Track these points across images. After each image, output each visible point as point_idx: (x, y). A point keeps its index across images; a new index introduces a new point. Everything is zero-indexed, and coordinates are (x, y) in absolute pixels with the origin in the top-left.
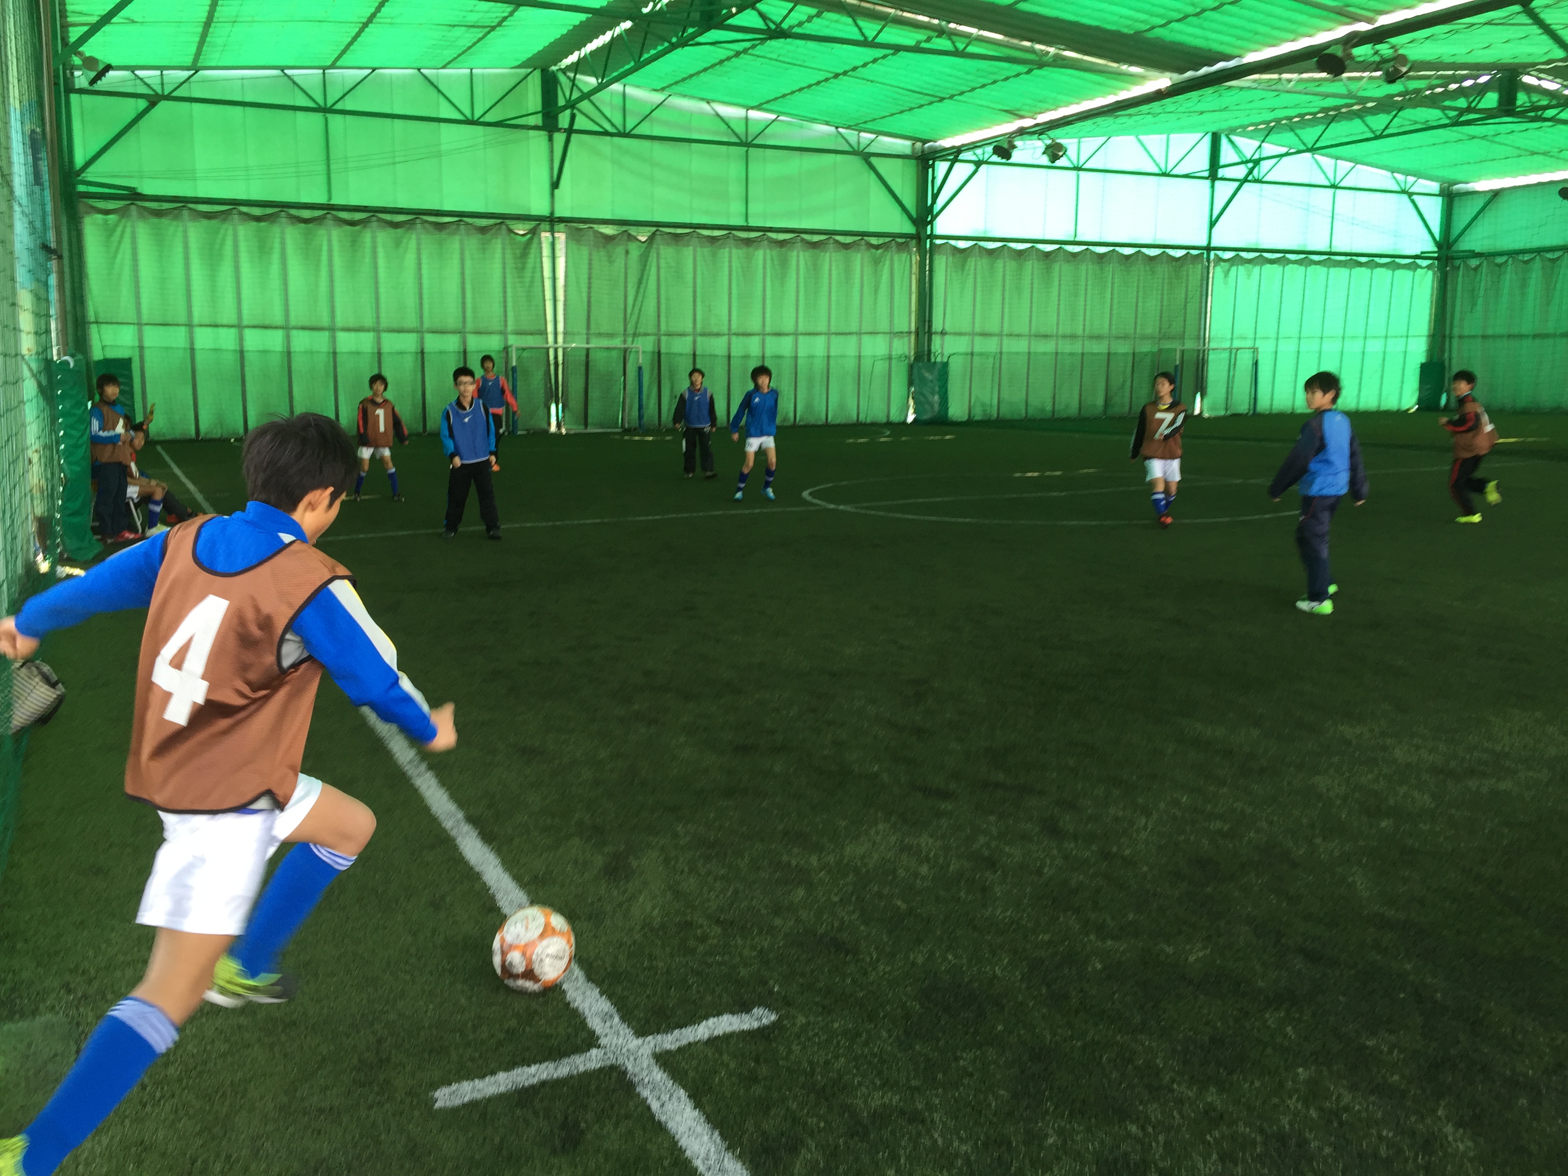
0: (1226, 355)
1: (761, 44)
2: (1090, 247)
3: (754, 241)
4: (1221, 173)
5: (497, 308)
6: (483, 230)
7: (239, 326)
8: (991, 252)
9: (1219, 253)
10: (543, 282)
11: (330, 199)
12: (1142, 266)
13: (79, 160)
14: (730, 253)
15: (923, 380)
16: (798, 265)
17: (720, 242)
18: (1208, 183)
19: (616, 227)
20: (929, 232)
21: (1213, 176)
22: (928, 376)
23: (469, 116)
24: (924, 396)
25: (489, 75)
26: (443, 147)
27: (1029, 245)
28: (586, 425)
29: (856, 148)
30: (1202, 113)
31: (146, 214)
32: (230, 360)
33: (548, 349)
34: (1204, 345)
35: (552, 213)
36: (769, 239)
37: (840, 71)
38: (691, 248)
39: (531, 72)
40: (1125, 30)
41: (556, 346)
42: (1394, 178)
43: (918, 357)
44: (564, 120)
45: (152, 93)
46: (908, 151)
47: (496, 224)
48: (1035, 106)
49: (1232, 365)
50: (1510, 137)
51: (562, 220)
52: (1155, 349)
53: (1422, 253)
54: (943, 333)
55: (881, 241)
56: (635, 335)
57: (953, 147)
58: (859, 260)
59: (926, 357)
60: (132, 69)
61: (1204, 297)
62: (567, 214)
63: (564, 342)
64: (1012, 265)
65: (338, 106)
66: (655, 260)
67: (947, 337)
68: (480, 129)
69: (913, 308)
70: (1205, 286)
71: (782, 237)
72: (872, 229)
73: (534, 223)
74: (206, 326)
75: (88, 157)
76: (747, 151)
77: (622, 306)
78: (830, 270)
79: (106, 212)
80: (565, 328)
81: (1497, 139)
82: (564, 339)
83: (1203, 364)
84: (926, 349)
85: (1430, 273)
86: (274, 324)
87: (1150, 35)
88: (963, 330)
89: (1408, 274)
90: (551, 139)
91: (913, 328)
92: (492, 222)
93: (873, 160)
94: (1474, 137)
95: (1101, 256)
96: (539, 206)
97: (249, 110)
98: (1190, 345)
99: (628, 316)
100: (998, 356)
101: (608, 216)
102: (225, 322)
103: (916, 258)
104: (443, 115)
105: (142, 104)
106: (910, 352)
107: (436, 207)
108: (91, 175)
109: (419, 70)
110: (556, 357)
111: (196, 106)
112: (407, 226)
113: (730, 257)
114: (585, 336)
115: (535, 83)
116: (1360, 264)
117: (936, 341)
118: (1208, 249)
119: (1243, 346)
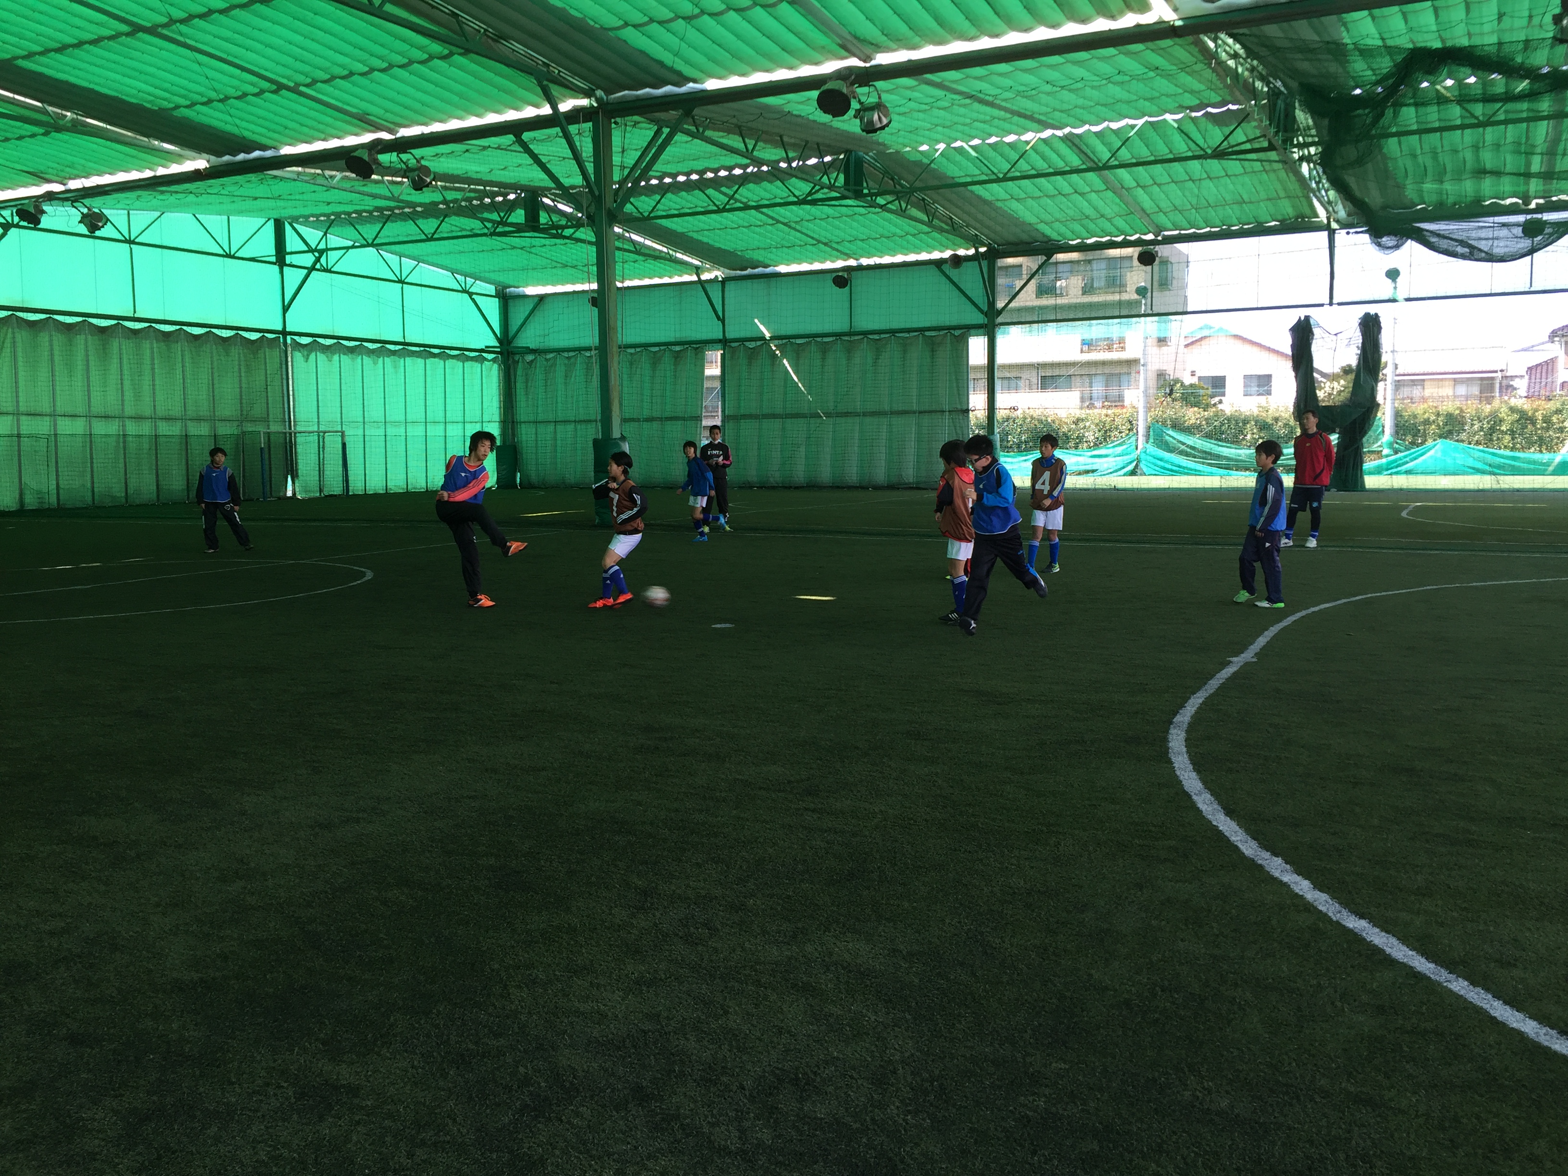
0: (314, 438)
2: (153, 325)
4: (289, 259)
8: (32, 324)
9: (295, 338)
12: (214, 347)
18: (276, 268)
21: (281, 262)
30: (256, 199)
34: (290, 428)
40: (148, 106)
42: (455, 278)
48: (62, 171)
49: (321, 447)
50: (543, 249)
52: (238, 432)
53: (487, 347)
61: (285, 382)
70: (284, 370)
81: (533, 250)
83: (291, 447)
85: (496, 366)
88: (5, 410)
89: (477, 366)
94: (514, 248)
95: (167, 335)
98: (275, 428)
100: (52, 438)
116: (434, 356)
118: (284, 333)
119: (330, 429)
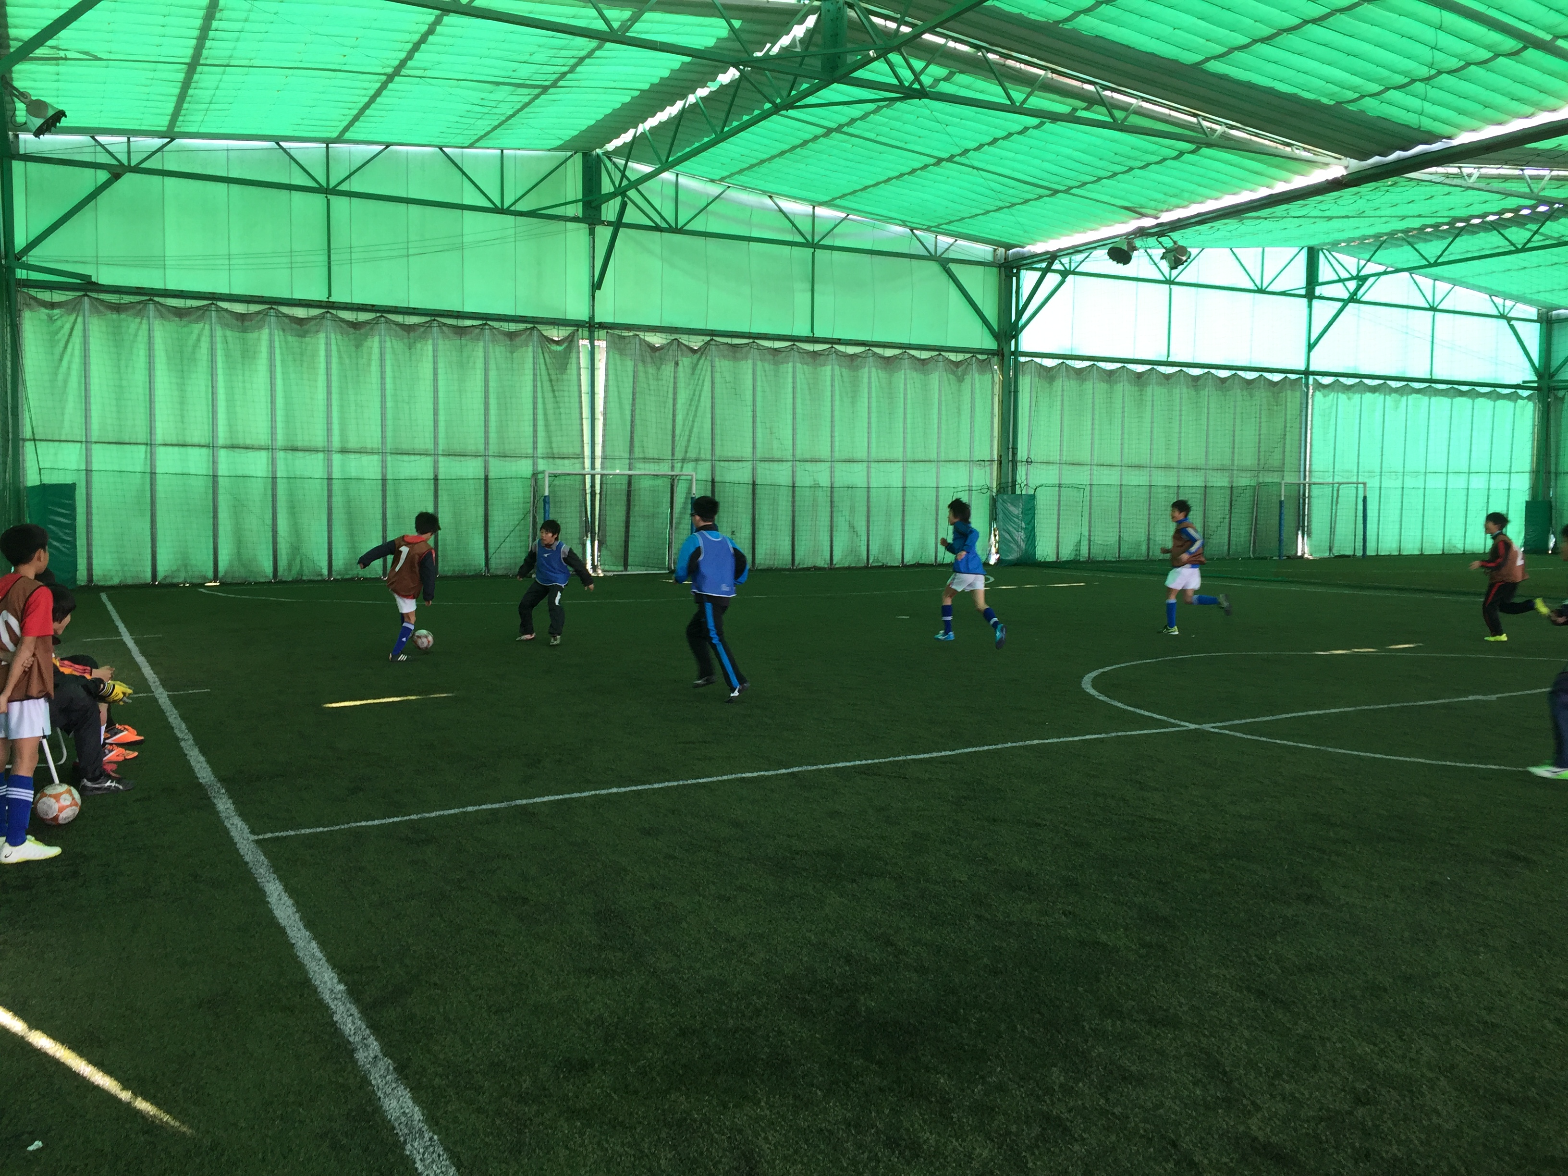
0: (1328, 490)
1: (887, 106)
2: (1184, 369)
3: (820, 355)
4: (1318, 291)
5: (526, 428)
6: (511, 335)
7: (212, 446)
8: (1079, 372)
9: (1318, 378)
10: (580, 397)
11: (330, 295)
12: (1239, 391)
13: (20, 241)
14: (794, 367)
15: (1008, 516)
16: (870, 383)
17: (784, 354)
18: (1305, 301)
19: (664, 335)
20: (1013, 349)
21: (1310, 295)
22: (1016, 511)
23: (499, 205)
24: (1009, 533)
25: (522, 157)
26: (466, 239)
27: (1119, 365)
28: (626, 565)
29: (933, 253)
30: (1330, 218)
31: (101, 308)
32: (200, 486)
33: (584, 475)
34: (1305, 479)
35: (592, 317)
36: (837, 352)
37: (945, 155)
38: (750, 362)
39: (572, 156)
40: (1325, 101)
41: (593, 472)
42: (1492, 301)
43: (1001, 489)
44: (610, 211)
45: (115, 162)
46: (990, 258)
47: (527, 329)
48: (1164, 202)
49: (1335, 501)
51: (602, 326)
52: (1253, 483)
53: (1524, 382)
54: (1029, 462)
55: (960, 357)
56: (684, 460)
57: (1047, 253)
58: (937, 379)
59: (1010, 489)
60: (92, 132)
61: (1304, 426)
62: (609, 319)
63: (602, 468)
64: (1102, 386)
65: (344, 187)
66: (709, 373)
67: (1031, 468)
68: (511, 218)
69: (996, 434)
70: (1304, 414)
71: (851, 350)
72: (951, 343)
73: (569, 330)
74: (172, 445)
75: (31, 238)
76: (813, 253)
77: (670, 427)
78: (905, 389)
79: (52, 305)
80: (604, 451)
82: (602, 463)
83: (1304, 500)
84: (1010, 480)
85: (1530, 405)
86: (256, 443)
87: (1351, 107)
88: (1051, 459)
89: (1509, 404)
90: (592, 233)
91: (996, 457)
92: (522, 326)
93: (953, 267)
95: (1196, 379)
96: (578, 310)
97: (235, 188)
98: (1289, 478)
99: (677, 438)
100: (1088, 488)
101: (656, 323)
102: (196, 440)
103: (998, 377)
104: (467, 202)
105: (103, 176)
106: (991, 483)
107: (456, 307)
108: (32, 258)
109: (441, 149)
110: (593, 486)
111: (169, 181)
112: (422, 329)
113: (794, 372)
114: (627, 461)
115: (575, 167)
116: (1462, 394)
117: (1021, 471)
118: (1307, 373)
119: (1345, 480)
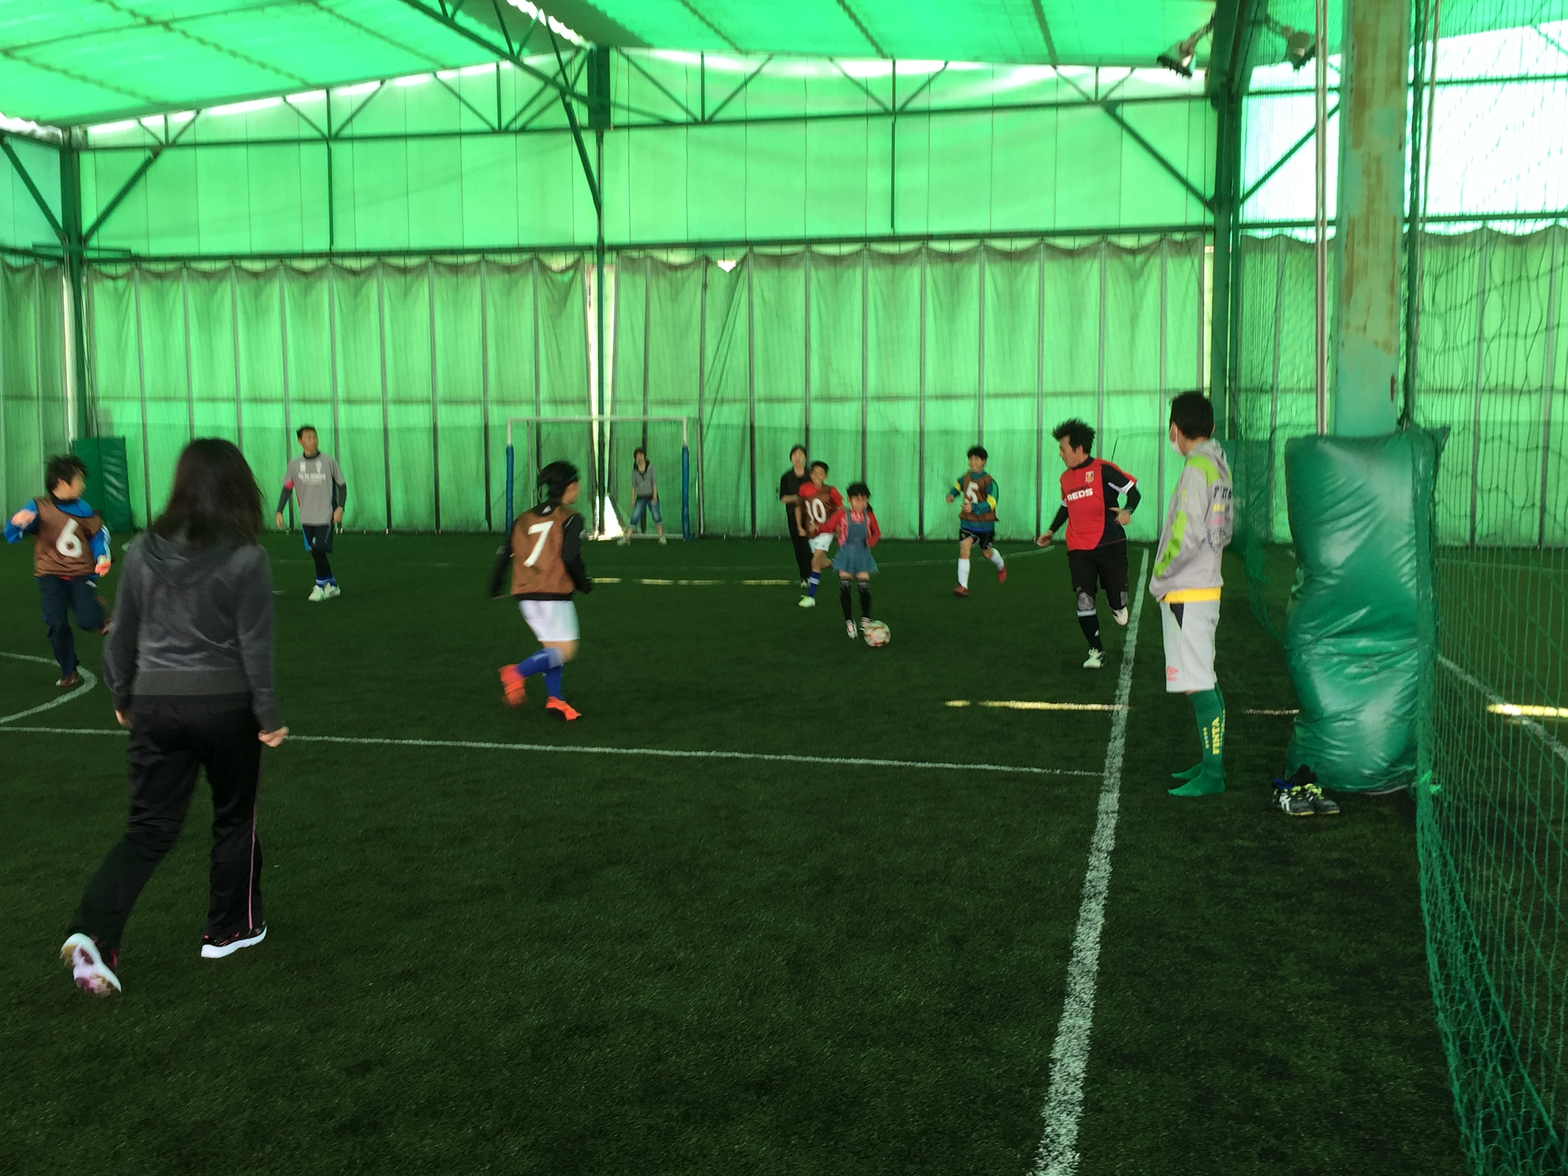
3: (908, 257)
5: (527, 370)
6: (510, 269)
11: (332, 244)
14: (863, 276)
17: (850, 261)
19: (689, 252)
20: (1233, 221)
23: (496, 125)
26: (465, 168)
29: (1093, 96)
31: (148, 277)
36: (931, 252)
38: (801, 275)
47: (527, 260)
51: (614, 248)
55: (1141, 240)
56: (716, 402)
58: (1096, 275)
62: (617, 239)
63: (613, 412)
65: (343, 133)
66: (745, 297)
71: (954, 246)
72: (1124, 222)
73: (577, 255)
74: (205, 400)
76: (893, 124)
77: (696, 362)
82: (613, 407)
86: (274, 397)
90: (599, 141)
91: (1207, 384)
92: (524, 257)
93: (1126, 110)
96: (584, 233)
99: (706, 375)
101: (681, 237)
102: (223, 395)
103: (1210, 263)
105: (144, 156)
107: (456, 243)
109: (435, 75)
110: (601, 434)
111: (201, 152)
112: (418, 271)
113: (864, 284)
